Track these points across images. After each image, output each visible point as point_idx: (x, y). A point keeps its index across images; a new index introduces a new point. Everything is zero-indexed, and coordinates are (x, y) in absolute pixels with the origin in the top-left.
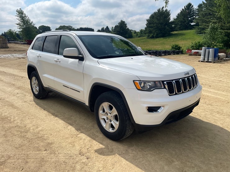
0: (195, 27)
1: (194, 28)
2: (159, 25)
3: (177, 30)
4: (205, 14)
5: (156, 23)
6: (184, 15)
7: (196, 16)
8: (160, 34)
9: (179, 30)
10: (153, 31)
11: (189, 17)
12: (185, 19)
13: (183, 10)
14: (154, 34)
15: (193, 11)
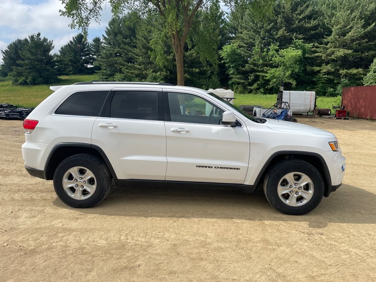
0: (97, 71)
1: (96, 73)
2: (34, 62)
3: (68, 74)
4: (109, 53)
5: (29, 58)
6: (74, 51)
7: (93, 55)
8: (38, 78)
9: (72, 74)
10: (25, 72)
11: (83, 56)
12: (78, 57)
13: (71, 42)
14: (27, 78)
15: (88, 46)
